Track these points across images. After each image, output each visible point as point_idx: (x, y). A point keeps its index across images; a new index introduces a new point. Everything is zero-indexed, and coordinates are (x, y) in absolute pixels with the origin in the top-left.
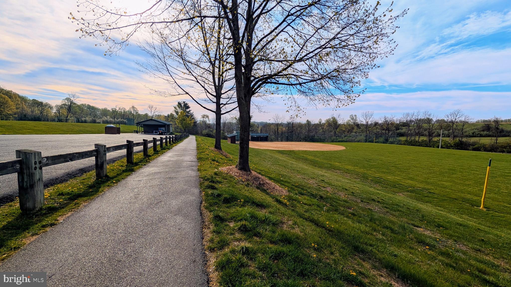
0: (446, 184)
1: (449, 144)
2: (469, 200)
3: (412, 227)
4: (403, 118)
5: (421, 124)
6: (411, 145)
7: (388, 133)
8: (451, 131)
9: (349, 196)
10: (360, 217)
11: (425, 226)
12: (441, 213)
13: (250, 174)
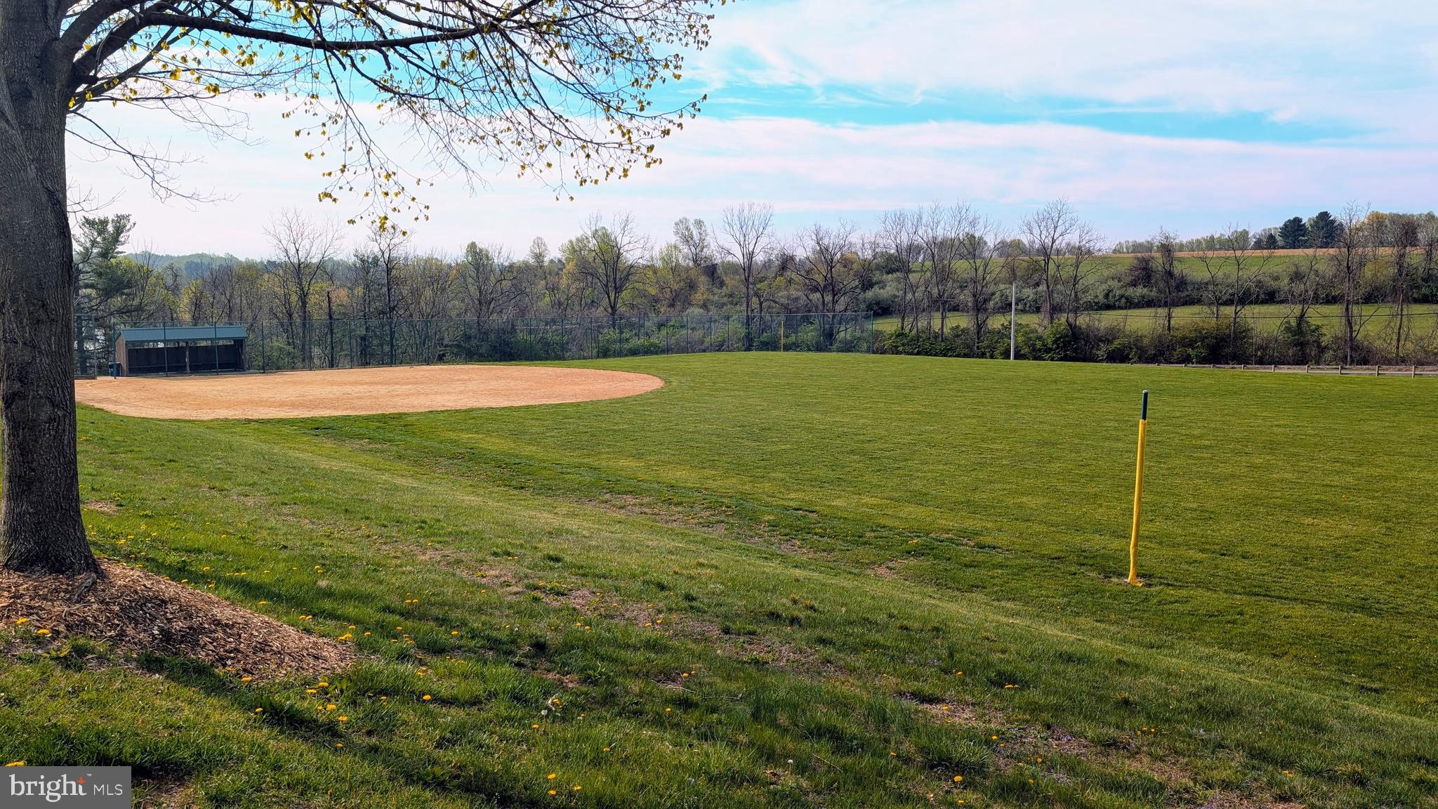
0: (1031, 502)
1: (1040, 338)
2: (1095, 557)
3: (913, 705)
4: (883, 234)
5: (946, 262)
6: (918, 353)
7: (835, 302)
8: (1043, 288)
9: (674, 617)
10: (714, 710)
11: (958, 692)
12: (1012, 626)
13: (92, 588)
